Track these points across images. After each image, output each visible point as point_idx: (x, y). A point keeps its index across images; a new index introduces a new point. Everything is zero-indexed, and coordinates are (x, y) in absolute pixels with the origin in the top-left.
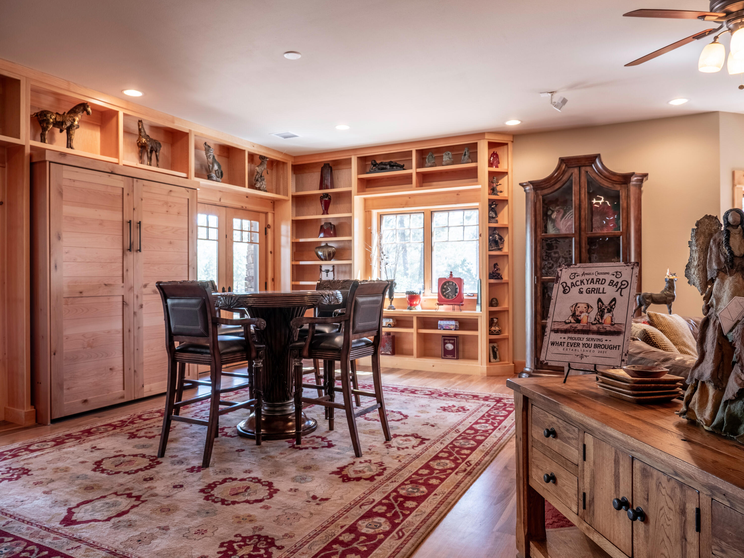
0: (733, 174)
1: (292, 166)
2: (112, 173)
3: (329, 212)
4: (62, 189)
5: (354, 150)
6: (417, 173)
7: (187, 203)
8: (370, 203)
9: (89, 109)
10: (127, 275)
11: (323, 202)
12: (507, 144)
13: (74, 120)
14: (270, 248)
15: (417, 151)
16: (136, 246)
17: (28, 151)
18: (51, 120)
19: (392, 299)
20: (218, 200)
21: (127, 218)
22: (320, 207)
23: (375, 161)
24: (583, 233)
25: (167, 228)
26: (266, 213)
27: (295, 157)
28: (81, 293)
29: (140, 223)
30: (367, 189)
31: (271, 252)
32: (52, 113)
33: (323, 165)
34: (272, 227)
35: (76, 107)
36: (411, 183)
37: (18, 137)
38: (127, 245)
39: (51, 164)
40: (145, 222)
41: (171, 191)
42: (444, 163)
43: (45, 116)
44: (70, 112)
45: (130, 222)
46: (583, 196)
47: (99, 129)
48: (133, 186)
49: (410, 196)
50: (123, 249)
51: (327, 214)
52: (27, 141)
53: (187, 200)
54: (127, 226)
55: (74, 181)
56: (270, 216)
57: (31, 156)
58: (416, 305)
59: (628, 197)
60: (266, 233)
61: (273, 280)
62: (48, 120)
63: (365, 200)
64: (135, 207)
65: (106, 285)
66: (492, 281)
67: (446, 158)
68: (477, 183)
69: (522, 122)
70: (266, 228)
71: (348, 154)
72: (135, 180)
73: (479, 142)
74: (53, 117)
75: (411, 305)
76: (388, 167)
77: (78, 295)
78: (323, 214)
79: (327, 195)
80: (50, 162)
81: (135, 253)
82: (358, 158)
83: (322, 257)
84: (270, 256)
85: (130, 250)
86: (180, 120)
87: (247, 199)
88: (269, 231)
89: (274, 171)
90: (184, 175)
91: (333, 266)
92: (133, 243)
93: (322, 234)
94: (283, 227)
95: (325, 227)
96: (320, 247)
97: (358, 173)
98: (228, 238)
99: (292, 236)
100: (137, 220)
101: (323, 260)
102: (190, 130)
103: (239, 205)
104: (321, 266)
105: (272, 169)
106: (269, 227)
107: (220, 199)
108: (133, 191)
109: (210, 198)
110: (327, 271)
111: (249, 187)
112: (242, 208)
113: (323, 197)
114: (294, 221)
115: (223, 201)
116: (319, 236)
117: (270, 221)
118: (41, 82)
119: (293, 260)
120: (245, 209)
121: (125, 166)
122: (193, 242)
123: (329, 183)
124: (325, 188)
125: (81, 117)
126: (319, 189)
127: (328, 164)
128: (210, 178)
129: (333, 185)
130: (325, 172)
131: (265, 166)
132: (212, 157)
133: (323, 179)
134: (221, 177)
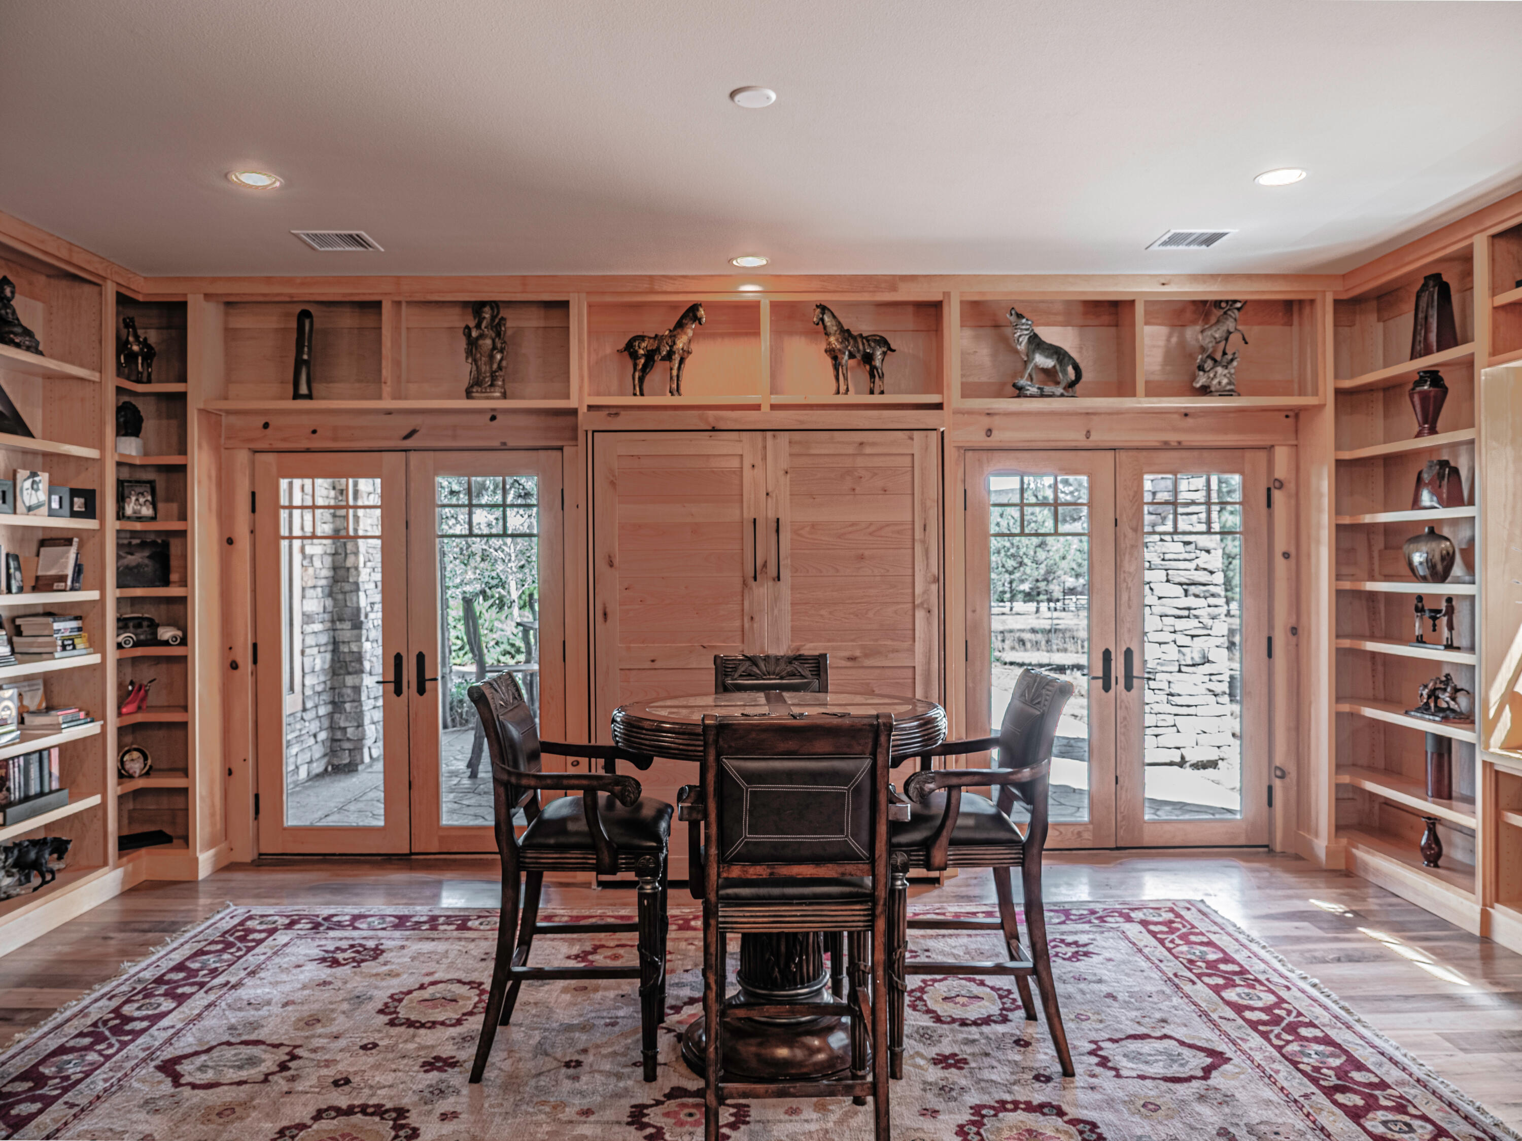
1: (1337, 303)
2: (714, 430)
3: (1439, 425)
4: (614, 476)
7: (907, 463)
9: (701, 314)
10: (752, 628)
11: (1416, 399)
13: (677, 343)
14: (1281, 545)
16: (769, 571)
18: (641, 352)
20: (1081, 437)
21: (749, 515)
22: (1410, 418)
25: (853, 524)
26: (1271, 449)
27: (1345, 277)
28: (653, 661)
29: (778, 522)
31: (1286, 555)
32: (646, 338)
33: (1419, 281)
34: (1289, 485)
35: (682, 317)
38: (749, 569)
39: (596, 435)
40: (791, 517)
41: (861, 444)
43: (633, 347)
44: (673, 328)
45: (755, 522)
48: (765, 448)
50: (743, 577)
51: (1433, 431)
52: (581, 399)
53: (907, 460)
54: (748, 530)
55: (639, 457)
56: (1282, 455)
60: (1269, 503)
61: (1294, 631)
62: (636, 352)
64: (770, 490)
70: (1269, 490)
71: (1460, 236)
72: (769, 434)
77: (648, 665)
78: (1419, 435)
79: (1433, 376)
80: (594, 432)
81: (771, 583)
82: (1489, 238)
83: (1421, 571)
84: (1281, 566)
85: (759, 578)
86: (913, 278)
87: (1190, 420)
88: (1277, 495)
89: (1296, 327)
90: (934, 399)
91: (1449, 600)
92: (765, 565)
93: (1426, 497)
94: (1314, 480)
95: (1426, 477)
96: (1416, 539)
97: (1494, 291)
98: (1125, 527)
99: (1338, 510)
100: (771, 515)
101: (1424, 579)
102: (947, 294)
103: (1153, 438)
104: (1420, 598)
105: (1290, 324)
106: (1281, 485)
107: (1088, 434)
108: (764, 458)
109: (1053, 435)
110: (1435, 614)
111: (1147, 395)
112: (1166, 447)
113: (1420, 382)
114: (1339, 463)
115: (1098, 437)
116: (1416, 504)
117: (1281, 470)
118: (603, 293)
119: (1339, 577)
120: (1180, 447)
121: (774, 407)
122: (927, 552)
123: (1433, 337)
124: (1428, 351)
125: (690, 333)
126: (1413, 357)
127: (1438, 277)
128: (1020, 392)
129: (1449, 338)
130: (1423, 304)
131: (1230, 325)
132: (1024, 340)
133: (1420, 325)
134: (1072, 385)
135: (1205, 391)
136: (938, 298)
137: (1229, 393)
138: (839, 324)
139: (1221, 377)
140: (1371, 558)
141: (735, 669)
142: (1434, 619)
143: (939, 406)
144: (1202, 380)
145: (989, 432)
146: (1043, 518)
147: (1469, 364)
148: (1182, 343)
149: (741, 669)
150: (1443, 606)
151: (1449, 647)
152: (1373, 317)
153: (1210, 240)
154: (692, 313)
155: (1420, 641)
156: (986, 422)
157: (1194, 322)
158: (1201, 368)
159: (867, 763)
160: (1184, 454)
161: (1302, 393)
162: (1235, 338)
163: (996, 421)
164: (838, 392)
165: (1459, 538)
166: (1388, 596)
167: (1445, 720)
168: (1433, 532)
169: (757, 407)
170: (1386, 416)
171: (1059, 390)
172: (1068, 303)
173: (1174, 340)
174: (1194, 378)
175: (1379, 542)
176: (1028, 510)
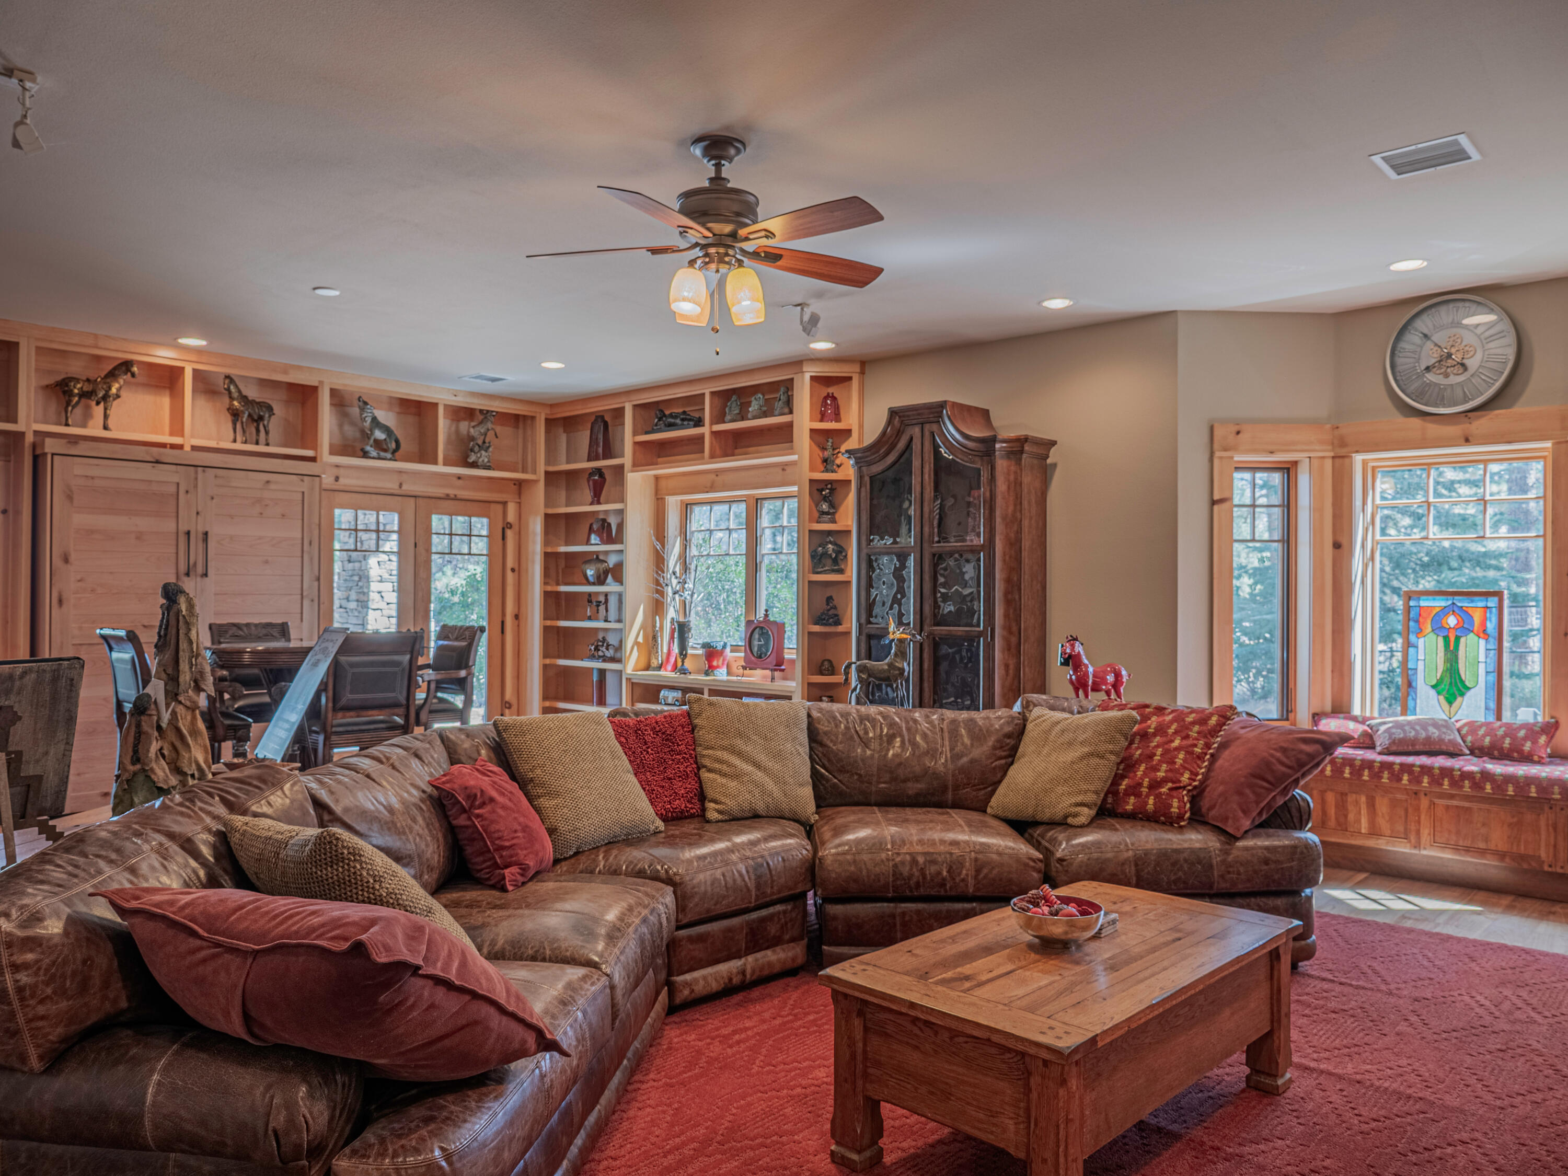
0: (1212, 429)
1: (547, 420)
2: (158, 462)
3: (602, 499)
4: (71, 491)
5: (628, 392)
6: (715, 434)
7: (300, 498)
8: (663, 483)
9: (135, 369)
11: (590, 483)
12: (850, 378)
13: (110, 388)
14: (510, 563)
15: (712, 393)
16: (200, 569)
17: (29, 438)
18: (76, 391)
19: (685, 656)
20: (396, 486)
21: (183, 528)
22: (588, 494)
23: (662, 411)
24: (926, 545)
25: (260, 538)
26: (505, 504)
27: (551, 406)
29: (206, 534)
30: (660, 460)
31: (513, 570)
32: (77, 380)
33: (593, 418)
34: (516, 527)
35: (115, 368)
36: (703, 451)
37: (15, 421)
38: (183, 568)
39: (56, 457)
40: (216, 531)
41: (268, 482)
42: (750, 416)
43: (67, 385)
44: (106, 376)
45: (188, 533)
46: (926, 477)
47: (167, 392)
48: (196, 479)
49: (717, 472)
50: (177, 573)
51: (599, 503)
52: (28, 425)
53: (300, 495)
54: (182, 539)
55: (93, 478)
56: (512, 508)
57: (34, 446)
58: (718, 667)
59: (992, 479)
60: (504, 537)
61: (517, 617)
62: (72, 390)
63: (657, 478)
64: (200, 509)
65: (145, 626)
66: (817, 628)
67: (754, 407)
68: (791, 451)
69: (837, 344)
70: (503, 529)
71: (618, 401)
72: (200, 469)
73: (795, 377)
74: (79, 386)
75: (711, 667)
76: (678, 421)
78: (592, 504)
79: (599, 471)
80: (53, 455)
81: (199, 579)
82: (635, 406)
83: (591, 579)
84: (510, 577)
85: (188, 574)
86: (299, 368)
87: (460, 482)
88: (509, 533)
89: (521, 431)
90: (309, 453)
91: (606, 595)
92: (195, 564)
93: (594, 539)
94: (531, 526)
95: (595, 527)
96: (588, 562)
97: (635, 433)
98: (421, 548)
99: (546, 543)
100: (201, 529)
101: (594, 584)
102: (321, 382)
103: (441, 492)
104: (590, 594)
105: (517, 427)
106: (510, 526)
107: (401, 485)
108: (196, 486)
109: (380, 485)
110: (599, 604)
111: (445, 464)
112: (447, 497)
113: (591, 474)
114: (547, 516)
115: (408, 488)
116: (588, 542)
117: (511, 517)
118: (51, 341)
119: (546, 583)
120: (455, 498)
121: (194, 448)
122: (311, 559)
123: (600, 450)
124: (597, 458)
125: (121, 381)
126: (589, 460)
127: (602, 417)
128: (365, 455)
129: (608, 453)
130: (596, 430)
131: (490, 425)
132: (369, 420)
133: (593, 442)
134: (394, 452)
135: (474, 465)
136: (316, 384)
137: (488, 468)
138: (240, 392)
139: (484, 457)
140: (557, 573)
141: (226, 632)
142: (598, 606)
143: (313, 459)
144: (472, 458)
145: (337, 479)
146: (369, 540)
147: (621, 468)
148: (457, 432)
149: (230, 632)
150: (602, 599)
151: (606, 621)
152: (561, 430)
153: (494, 380)
154: (126, 366)
155: (590, 618)
156: (335, 471)
157: (464, 419)
158: (472, 450)
159: (408, 657)
160: (456, 502)
161: (524, 471)
162: (491, 434)
163: (341, 472)
164: (235, 441)
165: (612, 560)
166: (568, 594)
167: (604, 661)
168: (596, 558)
169: (181, 447)
170: (567, 490)
171: (389, 455)
172: (391, 398)
173: (453, 429)
174: (468, 456)
175: (562, 564)
176: (360, 534)
